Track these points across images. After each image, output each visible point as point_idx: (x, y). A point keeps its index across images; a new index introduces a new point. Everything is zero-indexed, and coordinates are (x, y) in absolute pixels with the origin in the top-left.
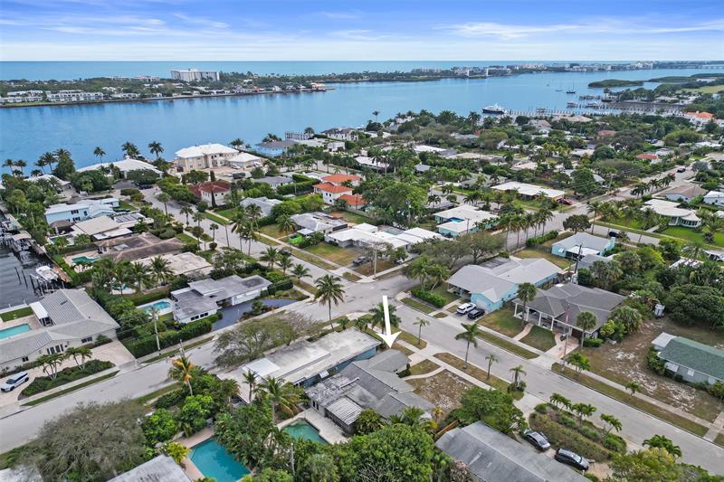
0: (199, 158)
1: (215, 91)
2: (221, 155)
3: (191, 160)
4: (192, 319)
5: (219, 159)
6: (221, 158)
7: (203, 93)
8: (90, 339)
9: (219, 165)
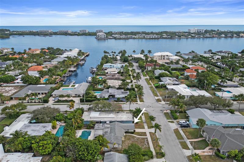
0: (159, 56)
1: (197, 36)
2: (167, 56)
3: (156, 56)
4: (100, 97)
5: (166, 57)
6: (167, 57)
7: (193, 36)
8: (77, 95)
9: (165, 59)
